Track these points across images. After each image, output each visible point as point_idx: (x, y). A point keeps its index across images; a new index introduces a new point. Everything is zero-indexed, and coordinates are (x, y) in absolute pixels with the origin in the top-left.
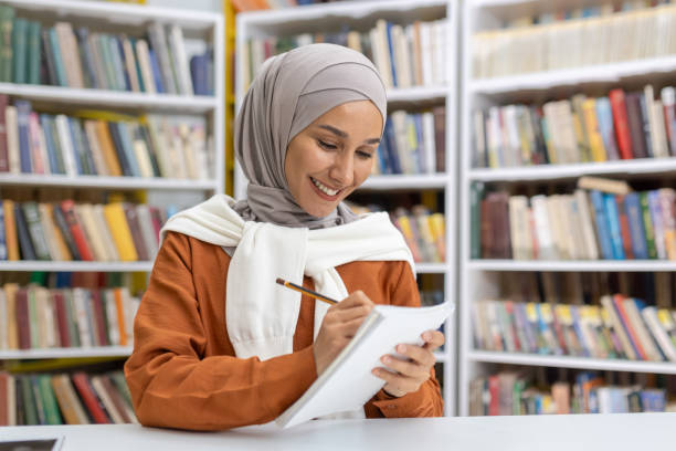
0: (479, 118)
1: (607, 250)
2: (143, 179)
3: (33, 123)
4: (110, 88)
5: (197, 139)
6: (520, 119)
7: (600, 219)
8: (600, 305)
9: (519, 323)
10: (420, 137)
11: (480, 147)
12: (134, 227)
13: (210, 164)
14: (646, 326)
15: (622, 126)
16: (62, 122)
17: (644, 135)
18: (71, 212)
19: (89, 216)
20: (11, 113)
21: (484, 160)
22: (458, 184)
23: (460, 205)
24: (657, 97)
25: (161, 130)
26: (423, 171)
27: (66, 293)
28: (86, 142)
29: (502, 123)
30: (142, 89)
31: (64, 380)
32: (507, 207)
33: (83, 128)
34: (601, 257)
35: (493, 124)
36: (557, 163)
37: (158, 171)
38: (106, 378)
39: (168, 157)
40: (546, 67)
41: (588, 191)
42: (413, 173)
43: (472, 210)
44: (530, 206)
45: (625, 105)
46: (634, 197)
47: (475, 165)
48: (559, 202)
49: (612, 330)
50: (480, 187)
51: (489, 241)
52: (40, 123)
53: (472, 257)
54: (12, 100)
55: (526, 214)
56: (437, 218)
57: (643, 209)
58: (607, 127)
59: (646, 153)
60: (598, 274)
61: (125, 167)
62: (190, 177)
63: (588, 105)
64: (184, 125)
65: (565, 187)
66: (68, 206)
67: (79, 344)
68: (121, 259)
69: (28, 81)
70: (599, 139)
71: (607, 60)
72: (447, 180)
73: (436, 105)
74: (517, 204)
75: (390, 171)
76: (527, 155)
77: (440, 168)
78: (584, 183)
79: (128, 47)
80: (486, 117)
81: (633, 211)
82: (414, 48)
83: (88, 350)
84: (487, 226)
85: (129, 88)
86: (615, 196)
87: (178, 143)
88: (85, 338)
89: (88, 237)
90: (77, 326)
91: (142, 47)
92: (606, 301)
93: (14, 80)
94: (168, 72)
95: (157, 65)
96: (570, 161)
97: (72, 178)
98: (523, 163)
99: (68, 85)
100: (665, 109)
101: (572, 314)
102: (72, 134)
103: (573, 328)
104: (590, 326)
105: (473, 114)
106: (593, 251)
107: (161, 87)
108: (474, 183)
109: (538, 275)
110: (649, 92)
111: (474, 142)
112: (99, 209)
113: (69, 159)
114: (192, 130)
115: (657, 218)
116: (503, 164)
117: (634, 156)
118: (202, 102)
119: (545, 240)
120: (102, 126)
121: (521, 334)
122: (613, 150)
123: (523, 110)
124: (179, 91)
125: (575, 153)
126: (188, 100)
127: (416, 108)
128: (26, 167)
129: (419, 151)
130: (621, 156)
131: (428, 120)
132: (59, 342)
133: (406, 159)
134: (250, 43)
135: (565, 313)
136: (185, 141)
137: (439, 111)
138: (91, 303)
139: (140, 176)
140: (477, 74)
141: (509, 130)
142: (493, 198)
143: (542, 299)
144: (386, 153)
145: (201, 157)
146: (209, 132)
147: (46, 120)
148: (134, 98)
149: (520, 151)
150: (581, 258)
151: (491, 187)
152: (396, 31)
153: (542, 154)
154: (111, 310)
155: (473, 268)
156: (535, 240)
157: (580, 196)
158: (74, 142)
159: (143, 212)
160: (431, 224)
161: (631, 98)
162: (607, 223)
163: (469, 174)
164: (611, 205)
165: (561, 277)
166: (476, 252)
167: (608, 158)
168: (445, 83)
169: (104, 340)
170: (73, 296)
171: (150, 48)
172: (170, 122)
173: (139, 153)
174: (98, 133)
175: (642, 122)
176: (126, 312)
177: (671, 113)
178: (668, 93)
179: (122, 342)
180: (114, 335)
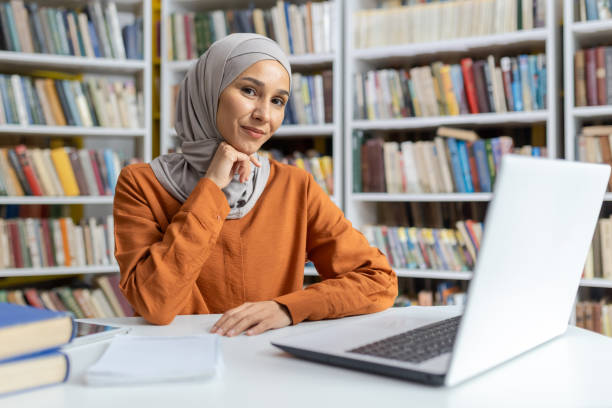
0: (359, 79)
1: (461, 184)
2: (84, 127)
4: (57, 53)
5: (129, 94)
6: (390, 81)
7: (456, 160)
8: (455, 229)
9: (392, 244)
10: (312, 94)
11: (360, 102)
12: (77, 168)
13: (140, 115)
15: (470, 88)
16: (16, 80)
17: (488, 94)
18: (24, 155)
19: (39, 158)
21: (363, 113)
22: (344, 131)
23: (345, 149)
24: (498, 64)
25: (99, 87)
26: (315, 122)
27: (19, 222)
28: (36, 97)
29: (377, 84)
30: (83, 54)
31: (18, 295)
32: (382, 150)
33: (33, 85)
34: (456, 190)
35: (371, 84)
36: (421, 116)
37: (97, 122)
38: (53, 293)
39: (106, 109)
40: (411, 40)
41: (445, 139)
42: (307, 123)
43: (355, 153)
44: (400, 150)
45: (472, 70)
46: (481, 143)
47: (356, 117)
48: (424, 147)
49: (465, 248)
50: (360, 134)
51: (368, 179)
53: (354, 191)
55: (397, 154)
56: (326, 160)
57: (488, 153)
58: (459, 88)
59: (490, 109)
60: (455, 204)
61: (68, 118)
62: (123, 126)
63: (445, 70)
64: (118, 84)
65: (427, 135)
66: (22, 150)
67: (31, 265)
68: (66, 195)
70: (454, 97)
71: (459, 35)
72: (334, 129)
73: (324, 69)
74: (390, 148)
75: (288, 121)
76: (397, 109)
77: (329, 119)
78: (442, 132)
79: (71, 18)
80: (365, 79)
81: (480, 154)
82: (307, 23)
83: (39, 270)
84: (366, 166)
85: (72, 53)
86: (466, 142)
87: (113, 97)
88: (36, 260)
89: (38, 176)
90: (29, 250)
91: (83, 18)
92: (460, 225)
94: (105, 40)
95: (96, 33)
96: (431, 114)
97: (25, 127)
98: (393, 115)
99: (21, 51)
100: (503, 74)
101: (434, 235)
102: (24, 89)
103: (434, 247)
104: (448, 245)
105: (355, 76)
106: (449, 185)
107: (99, 52)
108: (355, 132)
109: (408, 205)
110: (491, 60)
111: (355, 99)
112: (47, 153)
113: (22, 111)
114: (124, 87)
116: (378, 115)
117: (480, 111)
118: (133, 64)
119: (412, 176)
120: (49, 83)
121: (394, 252)
122: (464, 106)
123: (393, 74)
124: (114, 56)
125: (435, 108)
126: (121, 62)
127: (308, 71)
129: (311, 105)
130: (470, 111)
131: (318, 80)
132: (13, 263)
133: (301, 112)
134: (172, 17)
135: (428, 235)
136: (119, 97)
137: (328, 73)
138: (40, 231)
139: (82, 125)
140: (357, 44)
141: (383, 90)
142: (371, 143)
143: (411, 224)
145: (133, 109)
146: (139, 89)
147: (2, 78)
148: (77, 61)
149: (392, 106)
150: (443, 191)
151: (369, 135)
152: (292, 9)
153: (409, 108)
154: (58, 236)
155: (355, 199)
156: (404, 178)
157: (439, 142)
158: (26, 96)
159: (84, 155)
160: (321, 164)
161: (479, 64)
162: (460, 162)
163: (352, 124)
164: (463, 149)
165: (426, 207)
166: (357, 187)
167: (461, 113)
168: (332, 51)
169: (52, 261)
170: (25, 225)
171: (89, 19)
172: (104, 81)
173: (81, 106)
174: (46, 89)
175: (486, 84)
176: (70, 237)
177: (508, 77)
178: (506, 62)
179: (67, 263)
180: (60, 257)
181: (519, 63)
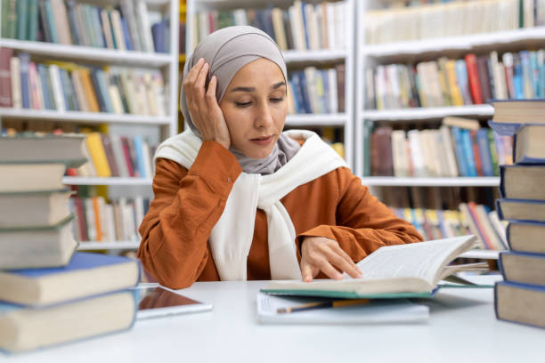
0: (370, 73)
1: (464, 170)
2: (115, 115)
3: (32, 70)
4: (91, 45)
5: (157, 85)
6: (400, 75)
7: (459, 148)
8: (458, 210)
10: (326, 86)
11: (371, 94)
12: (109, 151)
13: (167, 105)
14: (492, 226)
15: (474, 81)
16: (54, 70)
17: (491, 88)
20: (15, 62)
21: (373, 104)
22: (354, 121)
23: (356, 137)
24: (500, 59)
25: (129, 78)
26: (328, 111)
28: (73, 86)
29: (386, 78)
30: (115, 47)
32: (390, 139)
33: (70, 76)
34: (460, 175)
35: (380, 78)
36: (427, 106)
37: (127, 109)
39: (136, 99)
40: (419, 37)
41: (450, 128)
42: (320, 113)
43: (365, 141)
44: (407, 137)
45: (477, 66)
46: (483, 132)
47: (366, 107)
48: (429, 136)
49: (468, 228)
50: (371, 124)
51: (377, 163)
52: (38, 70)
53: (366, 175)
54: (16, 53)
55: (404, 143)
56: (338, 146)
57: (489, 141)
58: (463, 81)
60: (453, 188)
61: (102, 105)
62: (152, 113)
63: (450, 65)
64: (147, 75)
65: (433, 124)
66: (58, 133)
68: (98, 175)
69: (28, 38)
70: (458, 89)
71: (463, 32)
72: (345, 119)
73: (337, 64)
74: (398, 136)
75: (303, 111)
76: (405, 101)
77: (341, 109)
78: (448, 122)
79: (105, 16)
80: (375, 73)
81: (483, 142)
82: (322, 22)
84: (375, 152)
85: (105, 46)
86: (470, 131)
87: (142, 88)
91: (116, 16)
92: (463, 207)
93: (17, 37)
94: (135, 36)
95: (127, 29)
96: (436, 105)
97: (61, 113)
98: (402, 107)
99: (59, 42)
100: (506, 69)
101: (438, 217)
102: (62, 79)
103: (439, 227)
104: (452, 226)
105: (365, 71)
106: (453, 170)
107: (130, 46)
108: (366, 121)
109: (409, 189)
110: (494, 56)
111: (366, 91)
113: (60, 99)
114: (153, 78)
115: (500, 147)
116: (387, 107)
117: (483, 102)
118: (160, 58)
119: (419, 162)
120: (84, 73)
122: (468, 98)
123: (402, 68)
124: (143, 49)
125: (440, 100)
126: (150, 56)
127: (322, 66)
128: (26, 104)
129: (325, 98)
130: (474, 102)
131: (332, 74)
133: (315, 103)
134: (198, 15)
135: (433, 216)
136: (148, 87)
137: (340, 68)
138: (75, 208)
139: (113, 112)
140: (368, 41)
141: (392, 83)
142: (381, 132)
143: (412, 206)
144: (301, 98)
145: (160, 99)
146: (166, 81)
147: (41, 68)
148: (109, 54)
149: (400, 98)
150: (445, 176)
151: (377, 124)
152: (309, 8)
153: (416, 100)
154: (90, 214)
156: (411, 162)
157: (444, 131)
158: (63, 86)
159: (116, 139)
161: (481, 61)
162: (464, 151)
163: (363, 115)
164: (466, 137)
166: (367, 171)
167: (465, 104)
168: (345, 48)
169: (85, 236)
171: (122, 16)
172: (137, 73)
173: (113, 95)
174: (81, 79)
175: (489, 78)
176: (102, 216)
177: (510, 72)
178: (508, 58)
179: (99, 239)
180: (92, 233)
181: (520, 59)
